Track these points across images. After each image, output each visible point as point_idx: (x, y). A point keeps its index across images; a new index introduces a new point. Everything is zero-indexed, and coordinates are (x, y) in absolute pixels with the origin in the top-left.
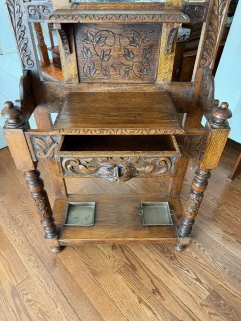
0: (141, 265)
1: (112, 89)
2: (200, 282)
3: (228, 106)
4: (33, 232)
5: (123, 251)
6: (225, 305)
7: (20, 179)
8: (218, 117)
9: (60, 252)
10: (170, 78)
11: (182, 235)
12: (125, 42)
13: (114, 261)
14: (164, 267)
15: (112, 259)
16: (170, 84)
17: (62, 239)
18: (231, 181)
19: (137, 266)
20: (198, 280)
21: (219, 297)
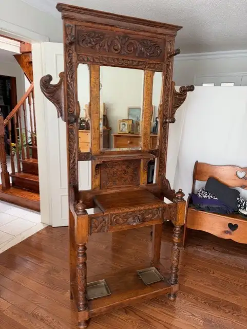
0: (152, 318)
1: (118, 191)
2: (194, 316)
3: (182, 190)
4: (55, 320)
5: (135, 313)
6: (216, 325)
7: (22, 284)
8: (179, 196)
9: (88, 326)
10: (146, 182)
11: (173, 283)
12: (124, 167)
13: (132, 322)
14: (167, 314)
15: (129, 321)
16: (146, 185)
17: (92, 309)
18: (184, 249)
19: (149, 319)
20: (193, 315)
21: (210, 321)
